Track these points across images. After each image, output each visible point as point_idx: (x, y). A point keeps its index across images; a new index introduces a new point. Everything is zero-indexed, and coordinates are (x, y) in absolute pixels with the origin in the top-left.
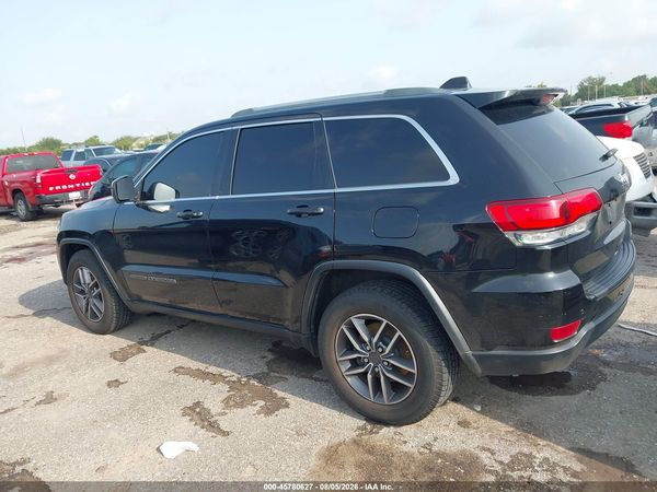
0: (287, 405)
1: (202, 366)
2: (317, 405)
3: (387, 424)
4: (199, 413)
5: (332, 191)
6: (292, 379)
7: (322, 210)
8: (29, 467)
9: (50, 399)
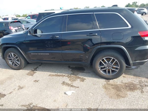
0: (85, 79)
1: (56, 74)
2: (92, 78)
3: (110, 79)
4: (66, 84)
5: (99, 30)
6: (80, 73)
7: (97, 34)
8: (34, 104)
9: (20, 88)
